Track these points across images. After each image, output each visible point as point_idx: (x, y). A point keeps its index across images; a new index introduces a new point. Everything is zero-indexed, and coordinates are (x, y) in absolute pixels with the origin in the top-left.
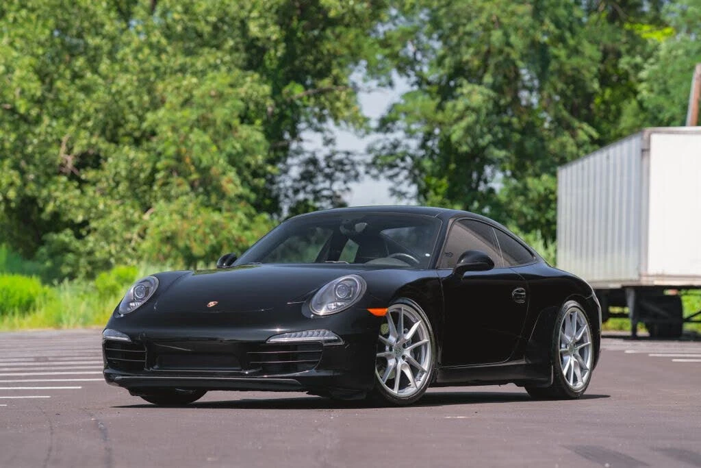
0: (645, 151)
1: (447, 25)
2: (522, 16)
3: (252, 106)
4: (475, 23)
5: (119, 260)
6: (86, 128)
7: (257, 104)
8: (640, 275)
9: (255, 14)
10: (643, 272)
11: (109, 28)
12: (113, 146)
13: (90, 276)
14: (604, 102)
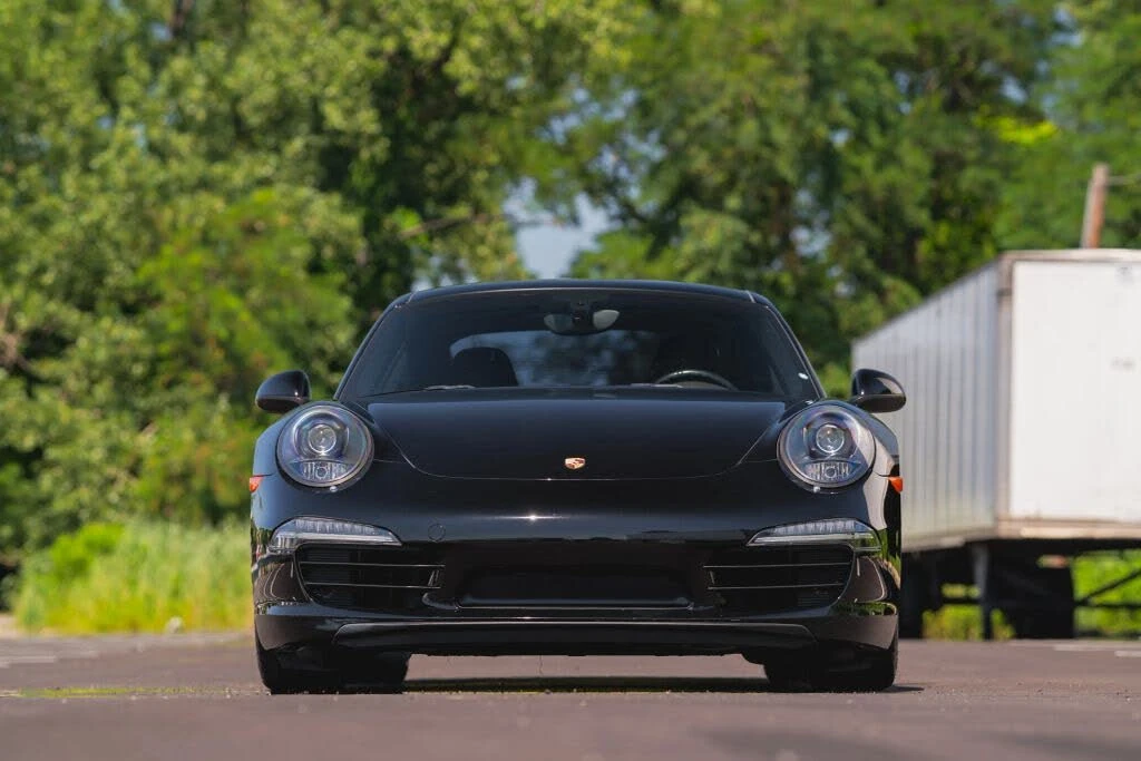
0: (1004, 294)
1: (666, 112)
2: (792, 96)
3: (328, 252)
4: (714, 108)
5: (95, 516)
6: (40, 288)
7: (338, 246)
8: (997, 519)
9: (333, 90)
10: (1002, 512)
11: (79, 116)
12: (87, 318)
13: (46, 542)
14: (938, 249)
